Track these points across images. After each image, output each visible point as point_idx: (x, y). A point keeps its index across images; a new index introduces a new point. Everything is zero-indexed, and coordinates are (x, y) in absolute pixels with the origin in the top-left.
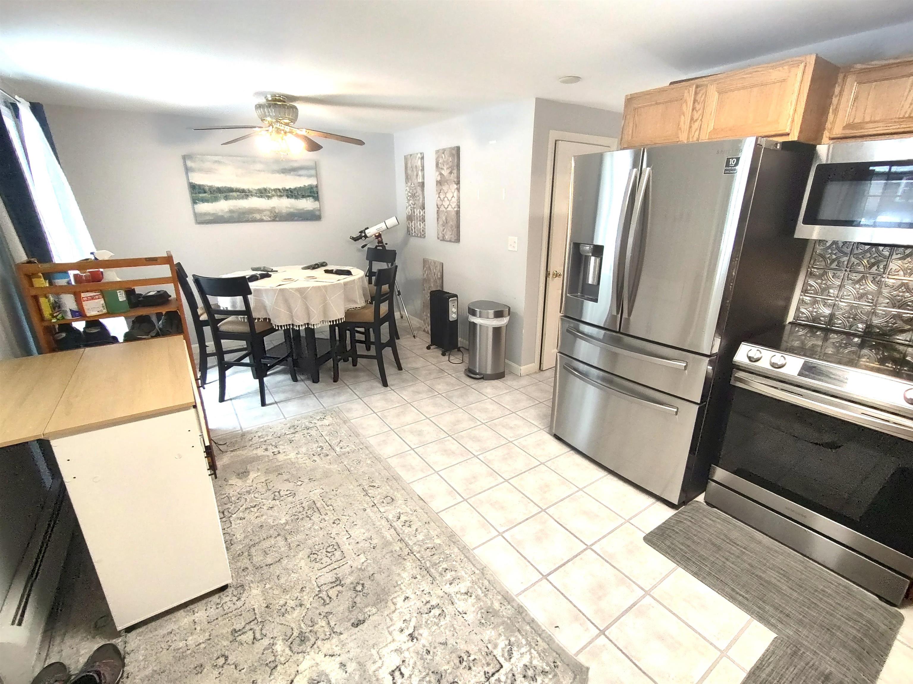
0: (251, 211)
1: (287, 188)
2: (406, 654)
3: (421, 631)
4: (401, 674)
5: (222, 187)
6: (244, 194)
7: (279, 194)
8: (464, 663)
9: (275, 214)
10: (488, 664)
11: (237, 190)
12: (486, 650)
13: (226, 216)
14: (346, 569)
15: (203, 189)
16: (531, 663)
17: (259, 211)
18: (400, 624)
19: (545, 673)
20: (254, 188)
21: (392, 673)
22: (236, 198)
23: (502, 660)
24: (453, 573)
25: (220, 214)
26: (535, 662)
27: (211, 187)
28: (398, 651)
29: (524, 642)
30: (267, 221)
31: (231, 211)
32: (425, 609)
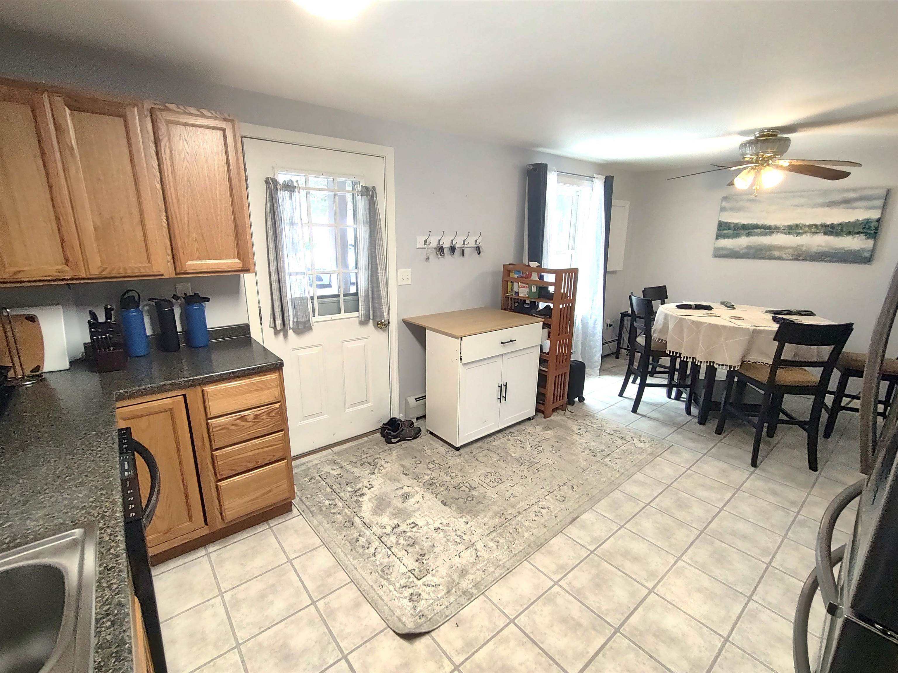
0: (770, 248)
1: (828, 223)
2: (425, 528)
3: (442, 533)
4: (413, 527)
5: (747, 224)
6: (768, 230)
7: (814, 230)
8: (420, 557)
9: (800, 253)
10: (420, 571)
11: (763, 227)
12: (431, 569)
13: (741, 252)
14: (483, 490)
15: (729, 226)
16: (422, 599)
17: (780, 248)
18: (445, 522)
19: (415, 608)
20: (783, 224)
21: (413, 523)
22: (758, 235)
23: (424, 579)
24: (496, 547)
25: (737, 249)
26: (423, 602)
27: (736, 225)
28: (428, 524)
29: (439, 596)
30: (787, 260)
31: (749, 247)
32: (459, 533)
